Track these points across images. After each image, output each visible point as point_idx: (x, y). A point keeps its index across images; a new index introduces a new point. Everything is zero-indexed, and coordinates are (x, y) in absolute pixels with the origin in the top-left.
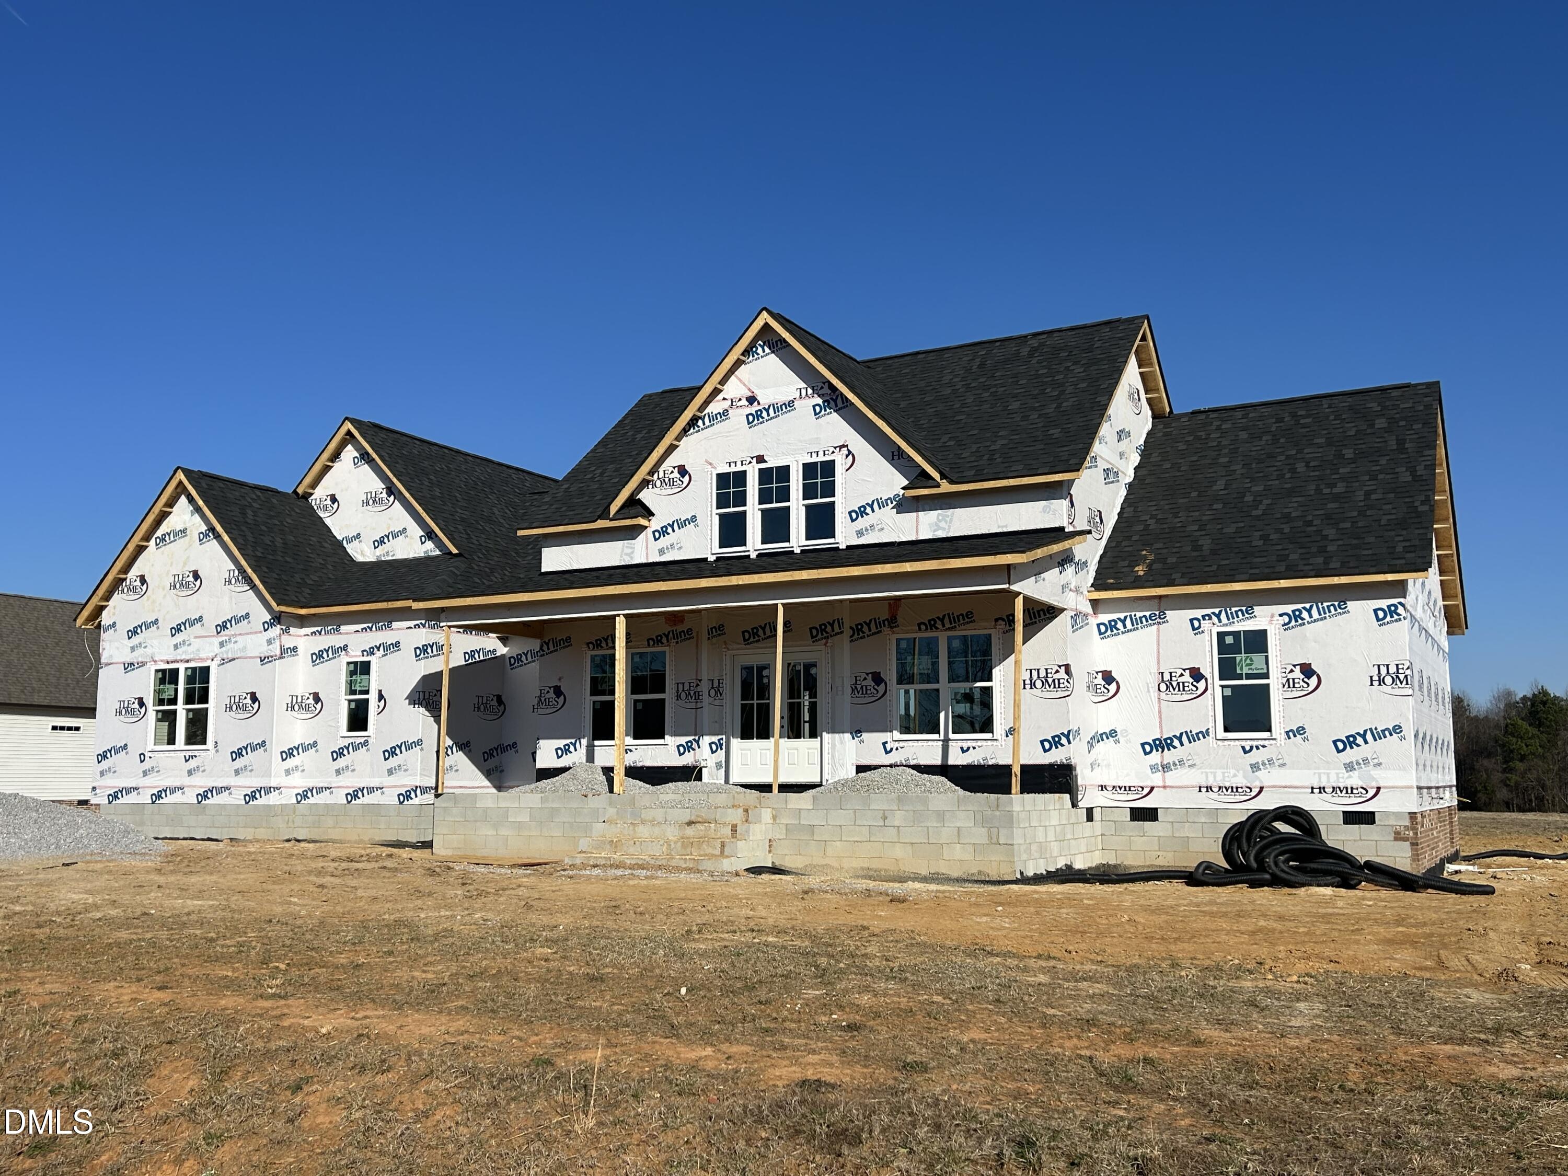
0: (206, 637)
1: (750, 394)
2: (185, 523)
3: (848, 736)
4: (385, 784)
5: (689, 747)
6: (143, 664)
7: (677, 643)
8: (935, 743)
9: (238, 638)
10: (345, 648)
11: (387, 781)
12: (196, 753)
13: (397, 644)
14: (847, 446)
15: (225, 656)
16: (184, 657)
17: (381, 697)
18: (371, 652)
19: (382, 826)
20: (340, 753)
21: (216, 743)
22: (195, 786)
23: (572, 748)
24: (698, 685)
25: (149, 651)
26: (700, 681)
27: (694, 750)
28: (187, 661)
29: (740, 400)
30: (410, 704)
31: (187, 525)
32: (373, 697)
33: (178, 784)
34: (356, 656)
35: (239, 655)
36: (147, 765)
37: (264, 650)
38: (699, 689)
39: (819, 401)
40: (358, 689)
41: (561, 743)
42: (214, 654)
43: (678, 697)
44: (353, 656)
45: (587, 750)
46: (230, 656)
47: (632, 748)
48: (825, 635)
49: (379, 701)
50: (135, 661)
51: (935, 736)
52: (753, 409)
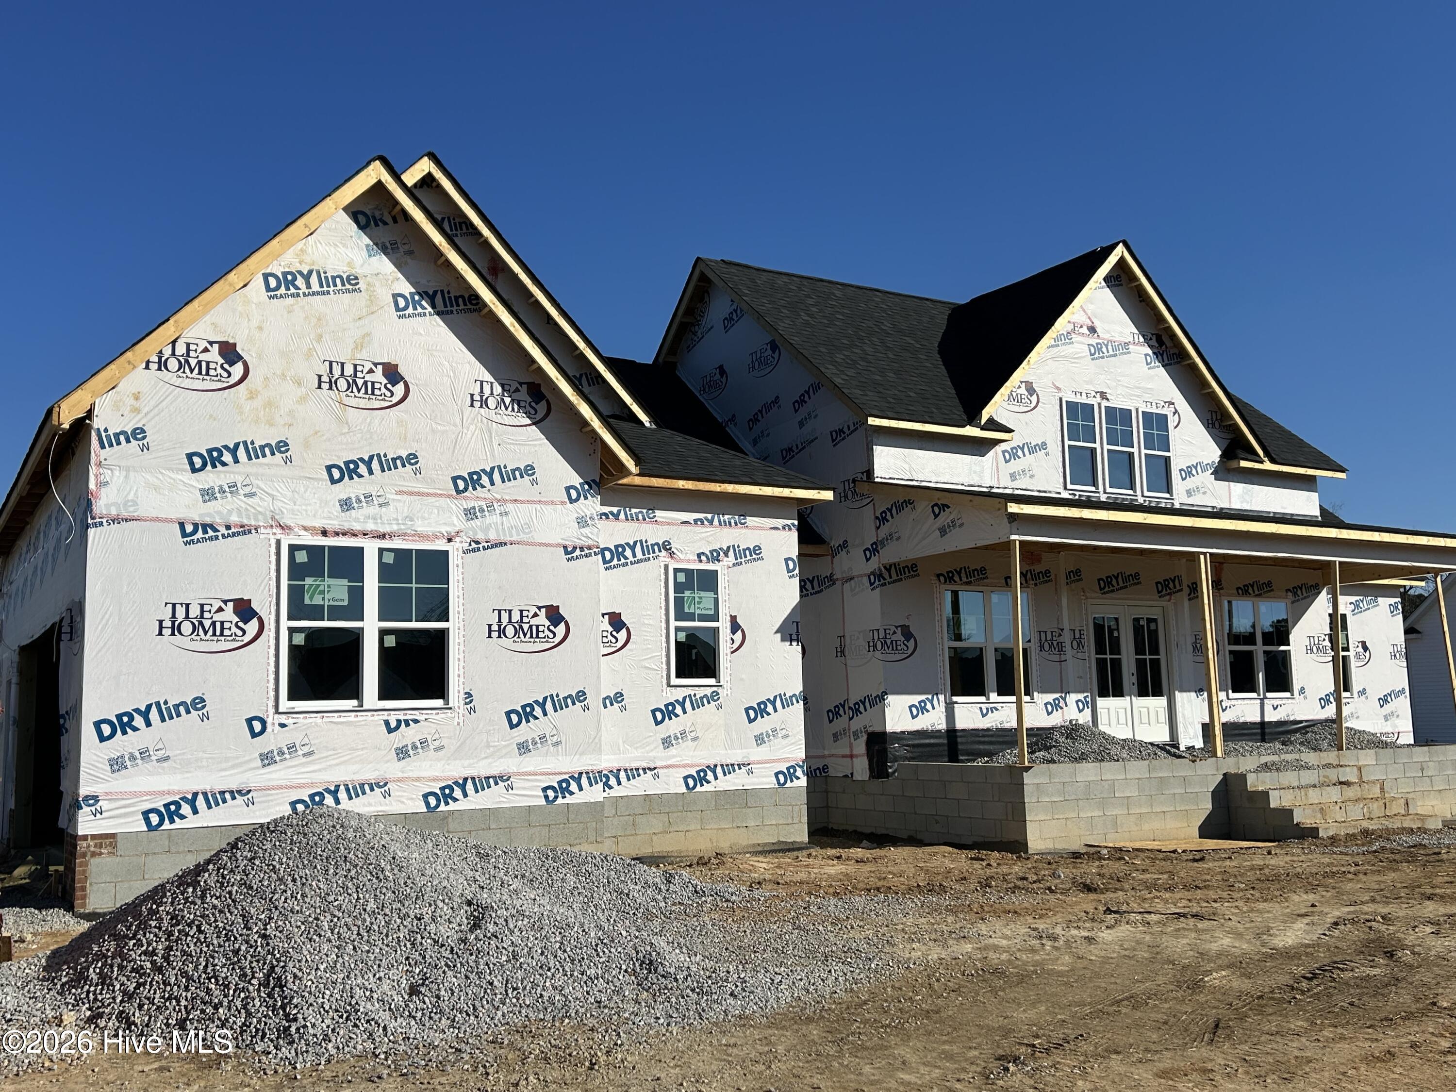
0: (428, 495)
1: (1090, 324)
2: (350, 264)
3: (1193, 694)
4: (752, 758)
5: (1056, 706)
6: (245, 530)
7: (1036, 585)
8: (1253, 701)
9: (510, 507)
10: (666, 546)
11: (756, 753)
12: (417, 715)
13: (757, 550)
14: (1173, 404)
15: (480, 536)
16: (370, 526)
17: (735, 627)
18: (714, 556)
19: (751, 823)
20: (668, 712)
21: (469, 695)
22: (418, 779)
23: (929, 706)
24: (1060, 635)
25: (261, 504)
26: (1062, 630)
27: (1062, 708)
28: (382, 536)
29: (1081, 327)
30: (783, 640)
31: (358, 271)
32: (723, 625)
33: (369, 775)
34: (689, 561)
35: (515, 538)
36: (273, 739)
37: (573, 535)
38: (1061, 639)
39: (1150, 352)
40: (698, 612)
41: (915, 699)
42: (452, 530)
43: (1042, 647)
44: (681, 561)
45: (946, 708)
46: (493, 536)
47: (999, 706)
48: (1169, 591)
49: (734, 632)
50: (218, 520)
51: (1254, 695)
52: (1094, 341)
